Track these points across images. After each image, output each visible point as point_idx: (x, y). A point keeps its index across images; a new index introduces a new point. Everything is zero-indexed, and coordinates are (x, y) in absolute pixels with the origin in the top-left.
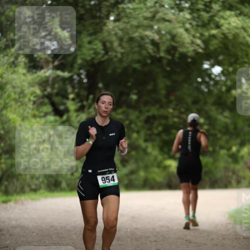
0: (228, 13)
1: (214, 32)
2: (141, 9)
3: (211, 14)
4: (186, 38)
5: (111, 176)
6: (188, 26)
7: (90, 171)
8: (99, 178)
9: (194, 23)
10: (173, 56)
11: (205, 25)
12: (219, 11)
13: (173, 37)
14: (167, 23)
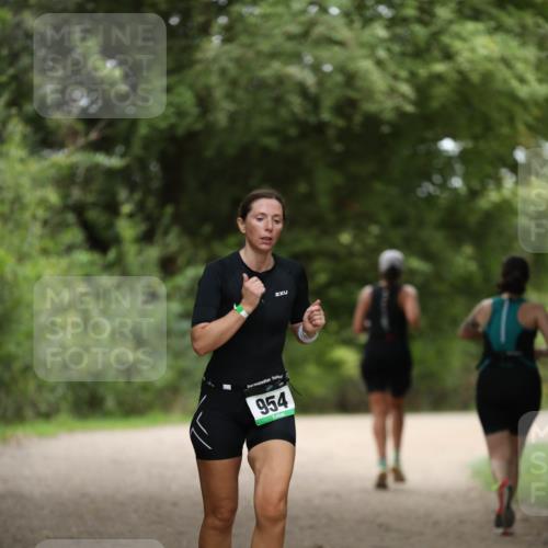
0: (470, 26)
1: (440, 67)
2: (280, 16)
3: (433, 28)
4: (378, 80)
5: (277, 393)
6: (382, 53)
7: (227, 387)
8: (251, 402)
9: (397, 48)
10: (349, 118)
11: (420, 53)
12: (451, 22)
13: (350, 78)
14: (336, 49)
